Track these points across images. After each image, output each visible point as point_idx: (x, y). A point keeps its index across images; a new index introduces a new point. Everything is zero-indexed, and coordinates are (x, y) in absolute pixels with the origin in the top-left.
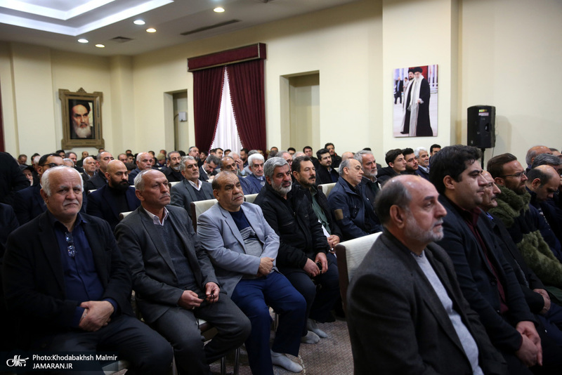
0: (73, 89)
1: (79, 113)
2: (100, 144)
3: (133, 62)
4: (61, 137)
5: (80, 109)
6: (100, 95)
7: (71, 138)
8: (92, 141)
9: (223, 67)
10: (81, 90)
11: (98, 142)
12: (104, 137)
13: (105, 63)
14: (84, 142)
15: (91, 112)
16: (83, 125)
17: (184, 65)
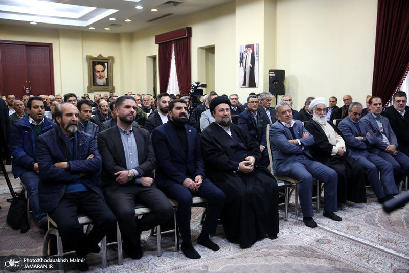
0: (95, 55)
1: (99, 70)
2: (112, 89)
3: (131, 37)
4: (87, 84)
5: (99, 67)
6: (112, 58)
7: (94, 85)
8: (107, 87)
9: (172, 41)
10: (100, 55)
11: (111, 88)
12: (115, 85)
13: (116, 37)
14: (101, 88)
15: (106, 69)
16: (101, 77)
17: (154, 40)
